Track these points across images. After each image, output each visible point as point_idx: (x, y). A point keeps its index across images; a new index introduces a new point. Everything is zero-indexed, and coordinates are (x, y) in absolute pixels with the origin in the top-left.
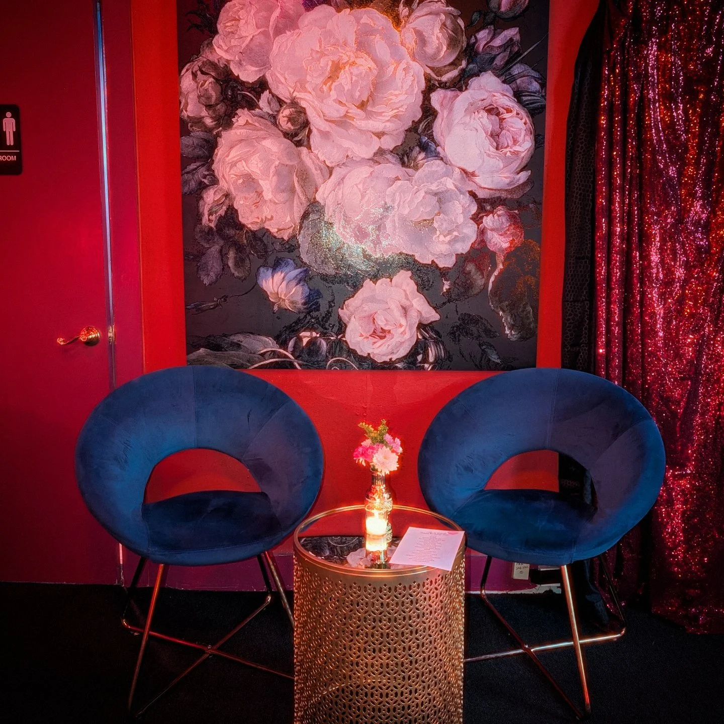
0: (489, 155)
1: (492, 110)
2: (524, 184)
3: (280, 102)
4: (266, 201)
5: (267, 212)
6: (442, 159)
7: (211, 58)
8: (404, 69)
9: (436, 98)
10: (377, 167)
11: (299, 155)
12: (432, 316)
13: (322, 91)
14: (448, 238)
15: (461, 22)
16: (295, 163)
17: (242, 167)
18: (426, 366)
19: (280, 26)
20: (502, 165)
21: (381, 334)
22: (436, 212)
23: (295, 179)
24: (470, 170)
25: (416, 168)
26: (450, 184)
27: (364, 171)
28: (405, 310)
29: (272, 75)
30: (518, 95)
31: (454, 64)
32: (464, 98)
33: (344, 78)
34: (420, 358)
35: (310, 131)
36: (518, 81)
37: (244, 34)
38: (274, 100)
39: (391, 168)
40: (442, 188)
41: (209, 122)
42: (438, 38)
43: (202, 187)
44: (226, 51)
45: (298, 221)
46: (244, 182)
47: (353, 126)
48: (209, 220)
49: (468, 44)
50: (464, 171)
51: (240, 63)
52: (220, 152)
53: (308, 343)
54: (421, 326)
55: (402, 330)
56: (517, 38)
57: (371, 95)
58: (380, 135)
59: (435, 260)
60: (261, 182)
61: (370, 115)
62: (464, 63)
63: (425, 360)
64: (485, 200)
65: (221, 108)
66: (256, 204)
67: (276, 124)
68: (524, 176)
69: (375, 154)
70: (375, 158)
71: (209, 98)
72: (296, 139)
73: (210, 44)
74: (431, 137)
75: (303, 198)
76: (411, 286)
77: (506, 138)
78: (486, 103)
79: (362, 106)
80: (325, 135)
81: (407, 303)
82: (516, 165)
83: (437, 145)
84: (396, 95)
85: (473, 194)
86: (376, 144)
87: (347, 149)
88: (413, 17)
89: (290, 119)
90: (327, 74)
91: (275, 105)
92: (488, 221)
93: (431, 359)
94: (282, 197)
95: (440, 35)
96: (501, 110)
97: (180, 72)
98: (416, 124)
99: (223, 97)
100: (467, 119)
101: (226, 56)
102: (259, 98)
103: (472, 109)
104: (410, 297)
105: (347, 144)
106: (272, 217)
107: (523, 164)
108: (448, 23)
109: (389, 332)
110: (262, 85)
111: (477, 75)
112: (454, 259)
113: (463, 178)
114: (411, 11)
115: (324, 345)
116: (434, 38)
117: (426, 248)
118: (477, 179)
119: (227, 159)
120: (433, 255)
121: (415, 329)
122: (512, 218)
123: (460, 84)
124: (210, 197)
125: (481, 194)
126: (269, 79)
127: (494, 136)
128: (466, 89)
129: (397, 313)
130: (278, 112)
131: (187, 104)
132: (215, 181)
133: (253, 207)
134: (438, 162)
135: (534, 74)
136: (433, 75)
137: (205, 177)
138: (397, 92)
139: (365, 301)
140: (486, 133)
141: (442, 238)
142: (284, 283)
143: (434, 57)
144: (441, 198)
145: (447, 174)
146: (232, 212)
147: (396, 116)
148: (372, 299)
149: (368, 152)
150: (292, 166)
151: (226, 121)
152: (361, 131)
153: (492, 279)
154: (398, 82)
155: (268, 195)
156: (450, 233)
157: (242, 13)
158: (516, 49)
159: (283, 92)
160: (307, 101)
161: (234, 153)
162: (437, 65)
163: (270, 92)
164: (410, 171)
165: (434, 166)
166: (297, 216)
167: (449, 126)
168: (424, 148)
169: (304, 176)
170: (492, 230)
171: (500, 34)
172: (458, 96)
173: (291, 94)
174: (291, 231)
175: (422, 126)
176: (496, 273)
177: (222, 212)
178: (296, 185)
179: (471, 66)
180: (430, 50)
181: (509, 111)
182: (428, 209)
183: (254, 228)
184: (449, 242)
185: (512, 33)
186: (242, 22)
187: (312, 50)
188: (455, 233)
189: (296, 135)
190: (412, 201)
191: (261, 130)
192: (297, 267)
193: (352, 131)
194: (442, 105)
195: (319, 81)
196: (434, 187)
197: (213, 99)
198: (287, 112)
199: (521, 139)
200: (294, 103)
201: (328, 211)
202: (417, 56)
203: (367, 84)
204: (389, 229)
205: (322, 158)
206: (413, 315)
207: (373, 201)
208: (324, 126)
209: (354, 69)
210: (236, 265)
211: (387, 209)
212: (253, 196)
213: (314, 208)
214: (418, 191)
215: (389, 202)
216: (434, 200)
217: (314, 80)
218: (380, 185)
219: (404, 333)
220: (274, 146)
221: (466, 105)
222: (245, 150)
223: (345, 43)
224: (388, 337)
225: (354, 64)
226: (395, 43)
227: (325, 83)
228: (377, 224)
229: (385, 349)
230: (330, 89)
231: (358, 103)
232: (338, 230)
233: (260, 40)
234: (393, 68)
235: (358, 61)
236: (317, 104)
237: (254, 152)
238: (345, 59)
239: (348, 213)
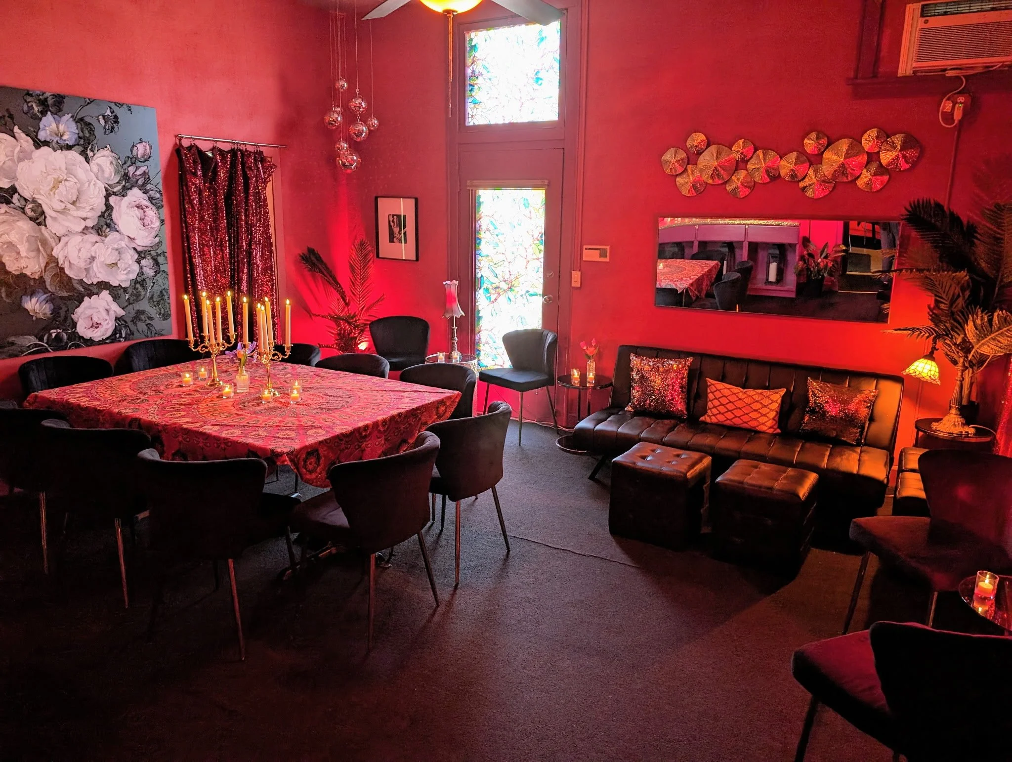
0: (140, 229)
1: (139, 207)
2: (158, 243)
3: (25, 199)
4: (22, 257)
5: (23, 263)
8: (94, 185)
9: (112, 199)
10: (86, 237)
11: (40, 230)
12: (121, 312)
13: (49, 194)
14: (125, 272)
15: (120, 162)
16: (38, 235)
18: (121, 339)
19: (21, 156)
20: (146, 234)
21: (97, 326)
22: (118, 258)
23: (39, 244)
24: (132, 237)
25: (106, 236)
26: (123, 244)
27: (79, 238)
28: (108, 311)
30: (151, 200)
31: (119, 183)
32: (125, 200)
33: (62, 187)
34: (118, 336)
35: (45, 217)
36: (150, 192)
38: (22, 199)
39: (94, 237)
40: (120, 247)
45: (43, 268)
46: (7, 247)
47: (70, 214)
49: (125, 173)
50: (129, 237)
53: (56, 336)
54: (117, 319)
55: (107, 322)
57: (78, 198)
58: (85, 219)
59: (121, 284)
60: (18, 246)
61: (78, 208)
62: (124, 182)
63: (121, 337)
64: (141, 252)
66: (17, 259)
67: (24, 213)
68: (157, 239)
69: (83, 229)
70: (84, 231)
72: (38, 221)
74: (111, 220)
75: (45, 254)
76: (110, 298)
77: (147, 221)
78: (137, 203)
79: (74, 203)
80: (55, 219)
81: (108, 307)
82: (153, 234)
83: (114, 224)
84: (92, 198)
85: (135, 249)
86: (83, 224)
87: (68, 227)
88: (95, 157)
89: (32, 210)
90: (52, 185)
91: (23, 202)
92: (143, 262)
93: (124, 336)
94: (33, 254)
95: (110, 168)
96: (144, 207)
98: (102, 215)
100: (128, 211)
102: (12, 197)
103: (130, 206)
104: (109, 304)
105: (67, 224)
106: (27, 267)
107: (157, 233)
108: (114, 163)
109: (100, 324)
110: (13, 190)
111: (131, 189)
112: (129, 282)
113: (129, 241)
114: (94, 155)
115: (65, 336)
116: (108, 169)
117: (115, 278)
118: (136, 241)
120: (118, 280)
121: (114, 321)
123: (123, 194)
125: (139, 249)
126: (17, 186)
127: (142, 219)
128: (127, 196)
129: (104, 314)
130: (25, 206)
133: (15, 261)
134: (117, 233)
135: (157, 189)
136: (109, 188)
138: (91, 196)
139: (85, 308)
140: (138, 218)
141: (122, 272)
142: (38, 304)
143: (108, 179)
144: (120, 252)
145: (121, 239)
147: (92, 209)
148: (90, 308)
149: (79, 229)
150: (37, 237)
152: (75, 217)
153: (148, 291)
154: (91, 191)
155: (23, 253)
156: (125, 269)
159: (27, 195)
160: (42, 200)
162: (110, 183)
163: (19, 194)
164: (103, 238)
165: (116, 235)
166: (43, 265)
167: (120, 215)
168: (108, 226)
169: (44, 242)
170: (146, 267)
171: (139, 168)
172: (122, 199)
173: (32, 196)
174: (39, 273)
175: (106, 215)
176: (150, 288)
178: (40, 247)
179: (127, 184)
180: (107, 175)
181: (147, 207)
182: (114, 258)
183: (17, 273)
184: (127, 274)
185: (144, 168)
187: (42, 171)
188: (129, 269)
189: (37, 219)
191: (15, 216)
192: (45, 293)
193: (69, 217)
194: (115, 203)
195: (48, 189)
196: (116, 246)
198: (30, 206)
199: (154, 221)
200: (34, 201)
201: (61, 262)
202: (100, 178)
203: (75, 191)
204: (95, 268)
205: (54, 232)
206: (112, 313)
207: (85, 254)
208: (54, 214)
209: (67, 183)
210: (7, 295)
211: (93, 258)
212: (14, 254)
213: (52, 260)
214: (108, 248)
215: (94, 255)
216: (117, 253)
217: (45, 188)
218: (88, 246)
219: (108, 324)
220: (25, 226)
221: (127, 204)
222: (7, 227)
223: (60, 169)
224: (100, 326)
225: (66, 180)
226: (87, 170)
227: (51, 190)
228: (88, 266)
229: (99, 334)
230: (54, 194)
231: (71, 202)
232: (67, 271)
233: (9, 163)
234: (87, 184)
235: (68, 179)
236: (47, 201)
237: (13, 229)
238: (61, 178)
239: (72, 262)
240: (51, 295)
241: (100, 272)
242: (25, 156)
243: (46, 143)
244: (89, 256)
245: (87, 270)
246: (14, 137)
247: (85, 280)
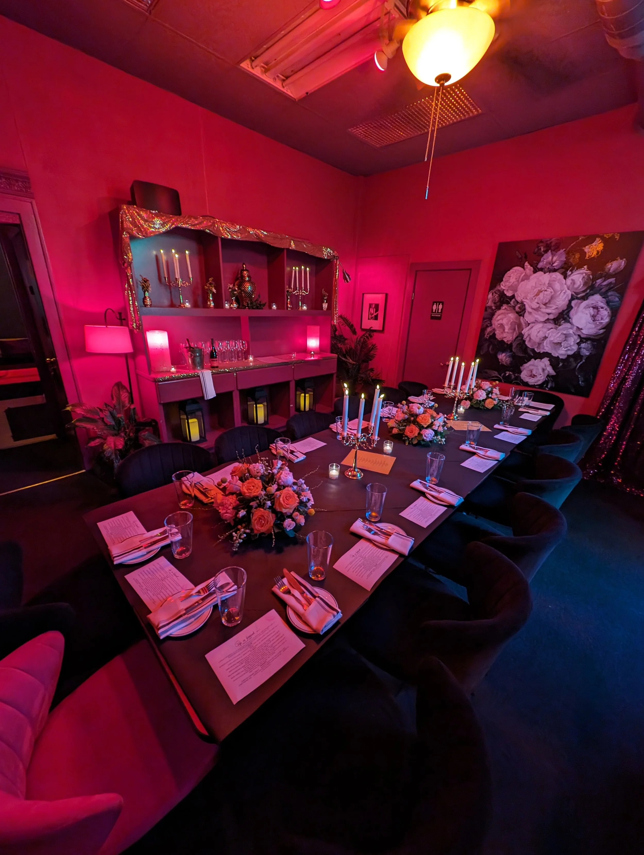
0: (590, 323)
1: (595, 308)
2: (602, 334)
3: (518, 302)
4: (505, 332)
5: (505, 335)
6: (570, 323)
7: (500, 289)
8: (564, 293)
9: (574, 303)
10: (545, 324)
11: (520, 319)
12: (553, 373)
13: (532, 299)
14: (566, 349)
15: (591, 277)
17: (500, 322)
18: (547, 388)
19: (524, 278)
20: (594, 326)
21: (534, 376)
22: (564, 340)
23: (516, 326)
24: (580, 327)
25: (560, 325)
26: (571, 331)
27: (541, 325)
28: (544, 370)
29: (517, 294)
30: (608, 303)
31: (583, 292)
32: (585, 303)
33: (541, 295)
34: (545, 386)
35: (525, 312)
36: (610, 297)
37: (511, 281)
38: (516, 302)
39: (551, 325)
40: (568, 333)
41: (494, 308)
42: (580, 282)
43: (487, 327)
44: (504, 286)
45: (514, 339)
46: (500, 326)
47: (540, 311)
48: (487, 336)
49: (592, 284)
50: (578, 327)
51: (507, 290)
52: (495, 317)
53: (508, 375)
54: (548, 376)
55: (541, 376)
56: (614, 282)
57: (550, 301)
58: (549, 314)
59: (559, 356)
60: (505, 326)
61: (547, 307)
62: (588, 291)
63: (547, 387)
64: (583, 338)
65: (498, 304)
66: (502, 333)
67: (514, 309)
68: (602, 331)
69: (546, 320)
70: (546, 321)
71: (495, 300)
72: (520, 314)
73: (500, 284)
74: (568, 316)
75: (517, 332)
76: (548, 363)
77: (598, 317)
78: (593, 305)
79: (545, 304)
80: (530, 313)
81: (544, 368)
82: (599, 327)
83: (570, 318)
84: (559, 301)
85: (579, 335)
86: (547, 317)
87: (536, 318)
88: (572, 275)
89: (519, 308)
90: (535, 294)
91: (516, 303)
92: (583, 345)
93: (549, 387)
94: (511, 331)
95: (581, 281)
96: (599, 308)
97: (489, 292)
98: (563, 311)
99: (500, 301)
100: (584, 310)
101: (504, 288)
102: (511, 301)
103: (587, 307)
104: (547, 366)
105: (536, 316)
106: (506, 337)
107: (604, 326)
108: (586, 277)
109: (536, 376)
110: (513, 297)
111: (593, 295)
112: (566, 356)
113: (577, 330)
114: (572, 273)
115: (513, 376)
117: (557, 351)
118: (582, 331)
119: (497, 319)
120: (559, 354)
121: (545, 376)
122: (593, 346)
123: (584, 298)
124: (489, 329)
125: (582, 336)
126: (516, 295)
127: (594, 317)
128: (587, 300)
129: (541, 371)
130: (516, 305)
131: (488, 302)
132: (491, 325)
135: (618, 295)
136: (575, 295)
137: (489, 324)
138: (558, 300)
139: (530, 365)
140: (591, 315)
141: (563, 349)
142: (505, 357)
143: (577, 289)
144: (567, 336)
145: (571, 328)
146: (494, 334)
147: (557, 308)
148: (533, 365)
149: (543, 319)
150: (517, 322)
151: (499, 308)
152: (543, 313)
153: (579, 364)
154: (561, 297)
155: (506, 330)
156: (567, 347)
157: (512, 275)
158: (612, 286)
159: (519, 299)
160: (527, 302)
161: (499, 317)
162: (577, 291)
163: (515, 299)
164: (557, 326)
165: (568, 325)
166: (514, 337)
167: (576, 313)
168: (564, 319)
169: (520, 326)
170: (584, 348)
171: (606, 280)
172: (582, 302)
173: (522, 300)
174: (511, 341)
175: (566, 312)
176: (581, 363)
177: (491, 334)
178: (516, 328)
179: (591, 292)
180: (576, 286)
181: (602, 308)
182: (561, 339)
183: (500, 340)
184: (566, 351)
185: (612, 280)
186: (511, 277)
187: (532, 286)
188: (569, 348)
189: (520, 312)
190: (555, 336)
191: (509, 310)
192: (510, 352)
193: (539, 312)
194: (575, 305)
195: (532, 296)
196: (565, 332)
197: (497, 301)
198: (519, 305)
199: (605, 318)
200: (522, 303)
201: (525, 337)
202: (570, 288)
203: (549, 297)
204: (545, 344)
205: (527, 320)
206: (546, 372)
207: (541, 335)
208: (530, 310)
209: (546, 293)
210: (491, 350)
211: (546, 338)
212: (502, 330)
213: (521, 335)
214: (558, 333)
215: (547, 335)
216: (564, 336)
217: (531, 296)
218: (545, 330)
219: (541, 377)
220: (512, 316)
221: (585, 305)
222: (504, 316)
223: (544, 284)
224: (535, 377)
225: (546, 291)
226: (563, 284)
227: (534, 297)
228: (541, 342)
229: (533, 381)
230: (535, 299)
231: (544, 303)
232: (526, 343)
233: (516, 283)
234: (560, 292)
235: (547, 290)
236: (530, 303)
237: (506, 317)
238: (543, 289)
239: (532, 338)
240: (513, 354)
241: (547, 347)
242: (527, 278)
243: (541, 270)
244: (544, 336)
245: (539, 344)
246: (523, 268)
247: (536, 349)
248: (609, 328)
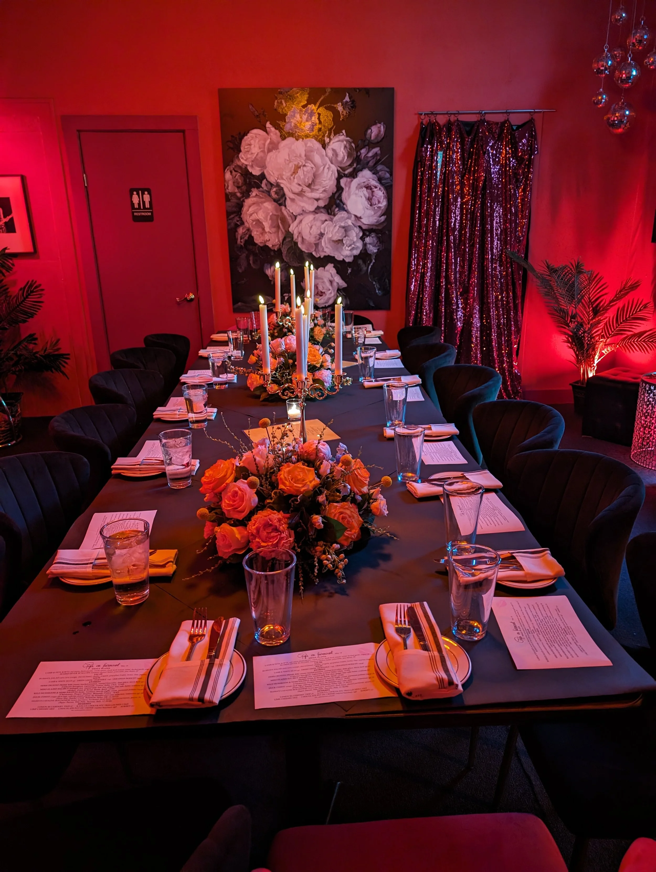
0: (367, 209)
1: (368, 187)
2: (384, 222)
3: (271, 184)
4: (266, 233)
5: (267, 237)
6: (346, 211)
7: (239, 164)
8: (328, 168)
9: (343, 182)
10: (317, 215)
11: (281, 210)
12: (343, 284)
13: (290, 179)
14: (350, 248)
15: (353, 145)
16: (279, 214)
17: (254, 216)
19: (270, 147)
20: (373, 213)
21: (321, 294)
22: (344, 236)
23: (279, 221)
24: (359, 215)
25: (334, 215)
26: (350, 222)
27: (311, 217)
28: (331, 282)
29: (267, 172)
30: (380, 180)
31: (350, 165)
32: (356, 181)
33: (300, 172)
35: (286, 199)
36: (380, 173)
37: (253, 152)
38: (269, 184)
39: (323, 216)
40: (346, 225)
41: (239, 195)
42: (343, 152)
43: (237, 226)
44: (246, 160)
45: (281, 242)
46: (256, 223)
47: (305, 196)
48: (240, 242)
49: (357, 156)
50: (356, 216)
51: (252, 166)
52: (245, 209)
53: (288, 299)
54: (339, 290)
55: (330, 291)
56: (379, 152)
57: (313, 181)
58: (317, 200)
59: (345, 259)
60: (264, 223)
61: (312, 190)
62: (355, 165)
64: (366, 230)
65: (244, 188)
66: (262, 234)
67: (270, 195)
68: (383, 218)
69: (316, 209)
70: (316, 211)
71: (238, 183)
72: (279, 202)
73: (238, 157)
74: (341, 201)
75: (283, 230)
76: (333, 271)
77: (375, 201)
78: (365, 184)
79: (309, 186)
80: (293, 200)
81: (332, 279)
82: (379, 213)
83: (344, 204)
84: (324, 181)
85: (360, 227)
86: (316, 204)
87: (303, 207)
88: (332, 142)
89: (276, 193)
90: (292, 171)
91: (269, 186)
92: (368, 240)
94: (274, 230)
95: (344, 151)
96: (372, 187)
97: (224, 171)
98: (334, 195)
99: (245, 183)
100: (357, 192)
101: (246, 163)
102: (261, 183)
103: (359, 187)
104: (333, 276)
105: (303, 204)
106: (269, 240)
107: (383, 212)
108: (348, 145)
109: (324, 293)
110: (263, 176)
111: (361, 170)
112: (352, 258)
113: (355, 220)
116: (341, 153)
117: (340, 253)
118: (362, 220)
119: (248, 212)
120: (343, 256)
121: (336, 291)
122: (378, 238)
123: (353, 175)
124: (241, 231)
125: (364, 227)
127: (369, 199)
128: (356, 177)
129: (328, 284)
130: (271, 189)
131: (228, 186)
132: (243, 223)
133: (261, 235)
134: (345, 212)
135: (388, 170)
136: (341, 170)
137: (238, 221)
138: (324, 179)
140: (366, 198)
141: (347, 248)
143: (341, 162)
144: (346, 229)
145: (349, 218)
146: (251, 237)
147: (325, 191)
148: (317, 278)
149: (312, 208)
150: (278, 216)
151: (247, 194)
152: (309, 198)
153: (370, 267)
154: (325, 174)
155: (267, 229)
156: (350, 246)
157: (252, 142)
158: (379, 158)
159: (272, 180)
160: (284, 184)
161: (251, 210)
162: (343, 166)
163: (267, 180)
164: (332, 217)
165: (343, 214)
166: (281, 239)
167: (349, 196)
168: (338, 206)
169: (283, 220)
170: (370, 244)
171: (371, 150)
172: (352, 181)
173: (276, 181)
174: (278, 246)
175: (336, 195)
176: (372, 264)
177: (246, 238)
178: (280, 224)
179: (358, 166)
180: (340, 158)
181: (376, 187)
182: (340, 235)
183: (261, 245)
184: (351, 250)
185: (377, 150)
186: (252, 146)
187: (285, 159)
188: (353, 246)
189: (279, 200)
190: (333, 230)
191: (262, 198)
193: (305, 198)
194: (345, 185)
195: (289, 174)
196: (343, 224)
197: (240, 184)
198: (274, 189)
199: (381, 201)
200: (278, 185)
201: (295, 237)
202: (333, 162)
203: (311, 175)
204: (323, 244)
205: (291, 211)
206: (335, 284)
207: (315, 231)
208: (292, 196)
209: (305, 168)
210: (254, 263)
211: (322, 235)
212: (260, 230)
213: (289, 235)
214: (335, 226)
215: (323, 231)
216: (343, 230)
217: (287, 174)
218: (318, 223)
219: (331, 293)
220: (269, 206)
221: (356, 185)
222: (256, 208)
223: (300, 156)
224: (324, 295)
225: (304, 166)
226: (323, 156)
227: (292, 175)
228: (317, 242)
229: (322, 301)
230: (294, 178)
231: (307, 185)
232: (300, 245)
233: (261, 154)
234: (322, 168)
235: (306, 164)
236: (288, 185)
237: (260, 209)
238: (301, 164)
239: (304, 237)
240: (286, 265)
241: (327, 247)
242: (274, 147)
243: (291, 134)
244: (319, 232)
245: (317, 245)
246: (266, 131)
247: (314, 253)
248: (388, 212)
